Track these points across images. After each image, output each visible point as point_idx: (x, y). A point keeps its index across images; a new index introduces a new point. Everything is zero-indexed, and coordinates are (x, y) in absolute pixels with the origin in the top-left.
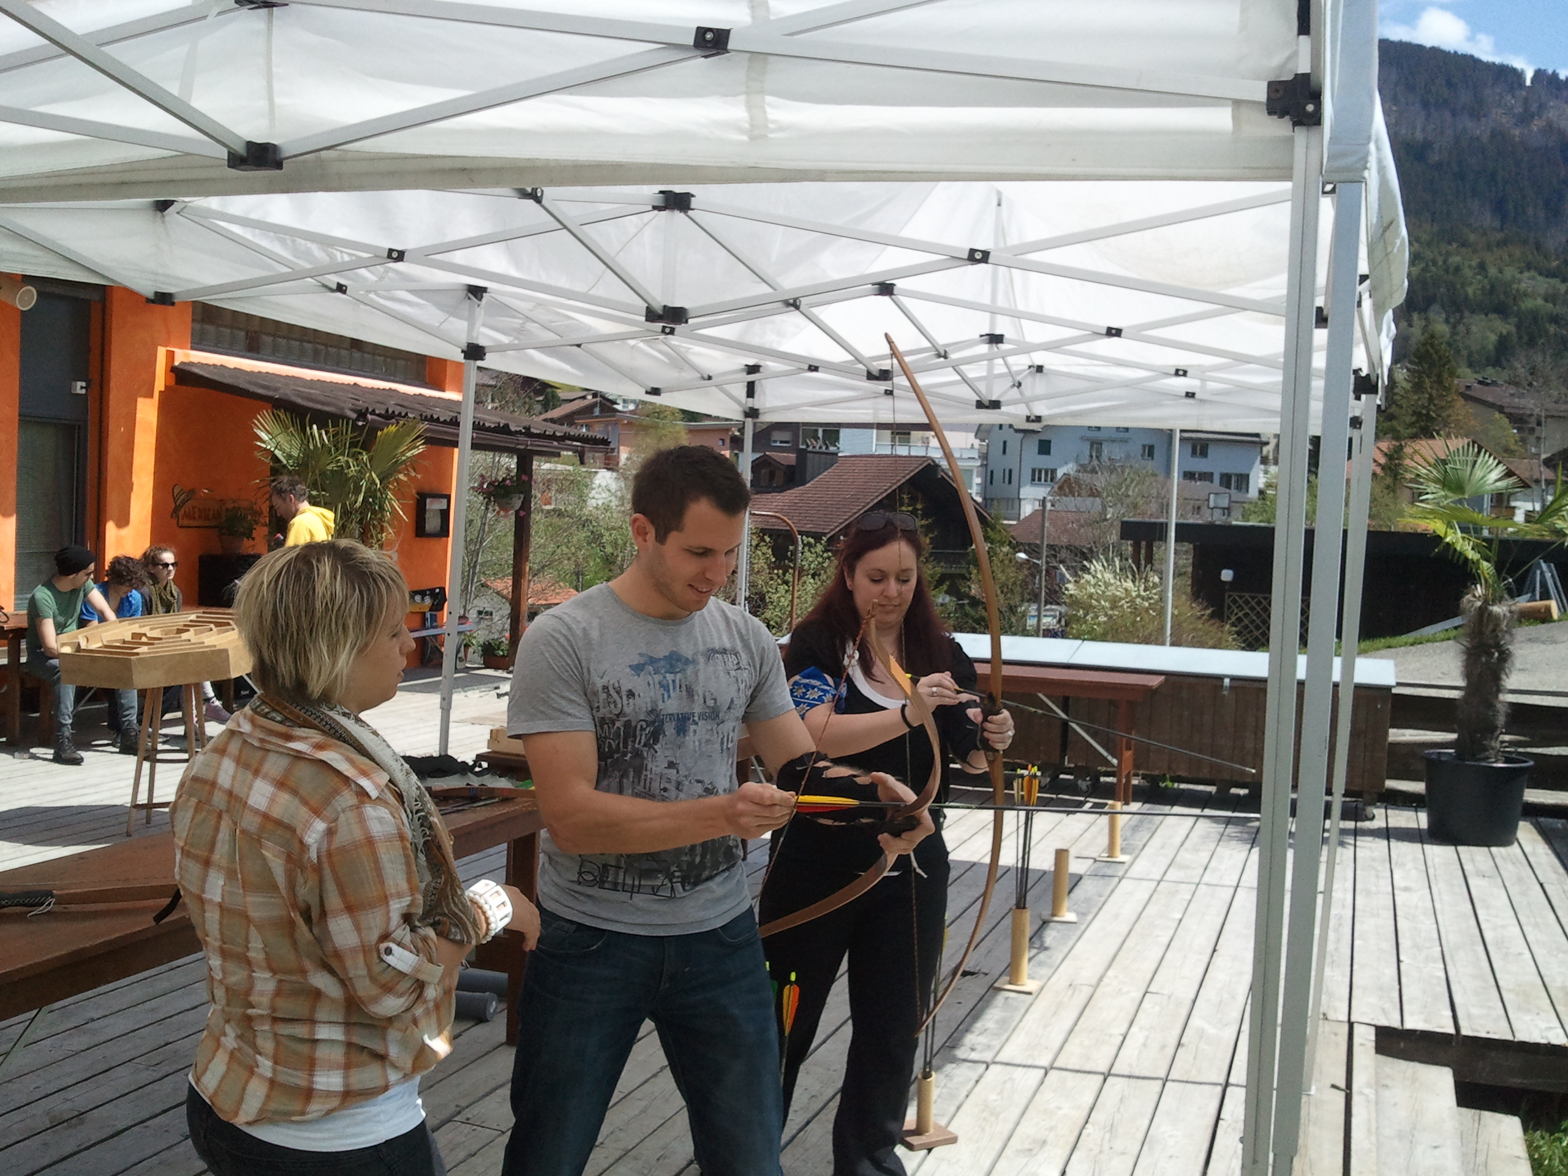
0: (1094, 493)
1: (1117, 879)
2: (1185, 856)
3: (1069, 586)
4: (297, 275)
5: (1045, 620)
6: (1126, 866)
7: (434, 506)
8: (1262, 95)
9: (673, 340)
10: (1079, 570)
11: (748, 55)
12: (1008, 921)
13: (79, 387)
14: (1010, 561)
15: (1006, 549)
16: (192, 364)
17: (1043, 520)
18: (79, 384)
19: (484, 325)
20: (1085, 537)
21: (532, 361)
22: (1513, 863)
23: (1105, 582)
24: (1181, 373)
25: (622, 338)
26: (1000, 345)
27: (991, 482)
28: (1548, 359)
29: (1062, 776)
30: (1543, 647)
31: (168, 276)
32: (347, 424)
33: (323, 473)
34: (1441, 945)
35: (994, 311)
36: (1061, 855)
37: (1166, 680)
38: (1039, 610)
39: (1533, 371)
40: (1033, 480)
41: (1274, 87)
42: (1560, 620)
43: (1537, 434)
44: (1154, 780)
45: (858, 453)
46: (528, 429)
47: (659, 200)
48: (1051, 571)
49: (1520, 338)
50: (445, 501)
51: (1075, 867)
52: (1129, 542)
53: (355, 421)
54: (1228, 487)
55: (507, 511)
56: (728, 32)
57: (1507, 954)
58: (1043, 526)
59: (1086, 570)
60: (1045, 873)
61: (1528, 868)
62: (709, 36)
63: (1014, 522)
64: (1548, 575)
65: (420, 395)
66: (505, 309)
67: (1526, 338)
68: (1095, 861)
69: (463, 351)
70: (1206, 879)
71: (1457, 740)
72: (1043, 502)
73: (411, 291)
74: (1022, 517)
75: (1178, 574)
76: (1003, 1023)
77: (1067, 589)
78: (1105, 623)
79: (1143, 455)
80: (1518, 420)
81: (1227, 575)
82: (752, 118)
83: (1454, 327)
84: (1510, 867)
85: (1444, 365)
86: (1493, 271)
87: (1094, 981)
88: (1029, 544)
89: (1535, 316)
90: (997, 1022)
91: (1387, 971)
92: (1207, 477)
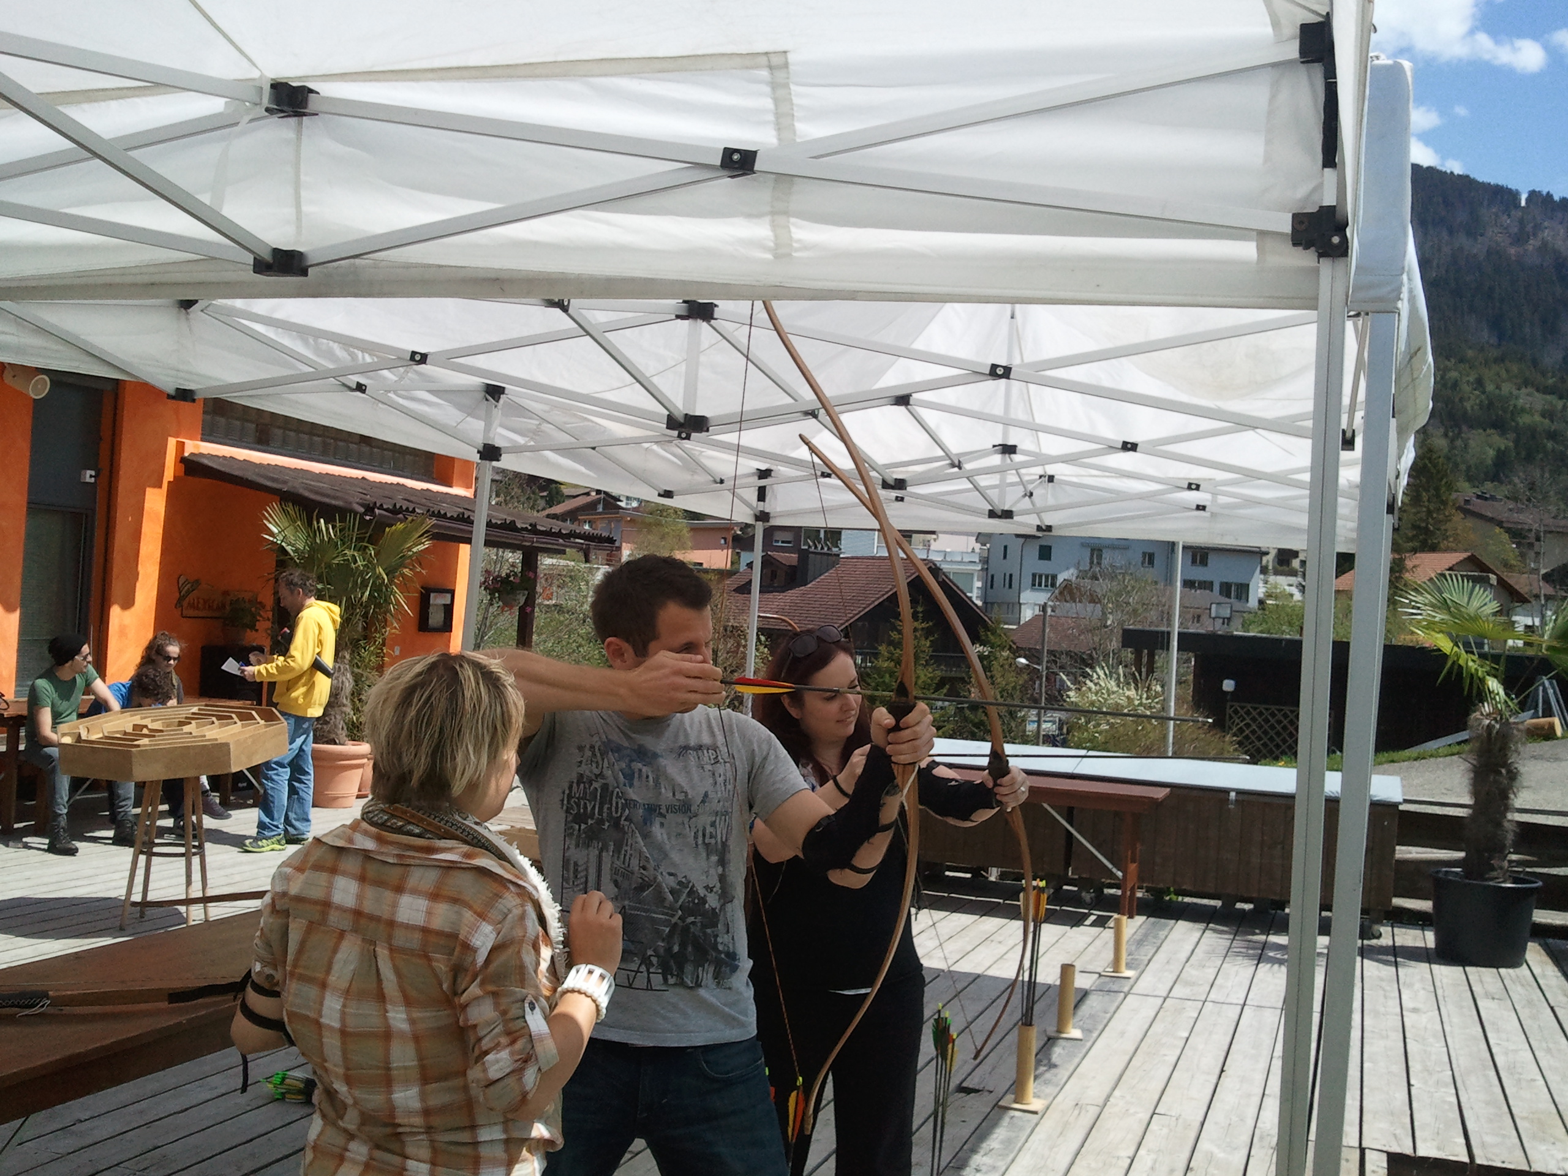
0: (1094, 599)
1: (1122, 995)
2: (1190, 972)
3: (1071, 694)
4: (320, 375)
5: (1044, 726)
6: (1132, 981)
7: (437, 600)
8: (1287, 228)
9: (686, 444)
10: (1080, 678)
11: (773, 176)
12: (1013, 1037)
13: (88, 476)
14: (1011, 665)
15: (1006, 653)
16: (201, 455)
17: (1044, 625)
18: (89, 473)
19: (502, 426)
20: (1084, 644)
21: (547, 462)
22: (1523, 985)
23: (1108, 690)
24: (1194, 487)
25: (637, 442)
26: (1013, 456)
27: (992, 587)
28: (1547, 475)
29: (1065, 887)
30: (1547, 765)
31: (190, 373)
32: (355, 519)
33: (329, 566)
34: (1452, 1070)
35: (1007, 423)
36: (1067, 970)
37: (1171, 793)
38: (1039, 715)
39: (1532, 487)
40: (1034, 585)
41: (1299, 219)
42: (1563, 737)
43: (1536, 549)
44: (1158, 893)
45: (859, 554)
46: (534, 526)
47: (683, 309)
48: (1051, 677)
49: (1518, 454)
50: (449, 596)
51: (1081, 982)
52: (1129, 650)
53: (362, 515)
54: (1228, 596)
55: (511, 607)
56: (755, 153)
57: (1519, 1080)
58: (1044, 631)
59: (1086, 676)
60: (1049, 987)
61: (1538, 990)
62: (736, 157)
63: (1014, 627)
64: (1550, 691)
65: (428, 490)
66: (521, 410)
67: (1523, 454)
68: (1100, 975)
69: (479, 452)
70: (1212, 996)
71: (1464, 860)
72: (1044, 608)
73: (430, 391)
74: (1022, 622)
75: (1179, 682)
76: (1008, 1142)
77: (1068, 696)
78: (1106, 731)
79: (1143, 563)
80: (1517, 534)
81: (1228, 685)
82: (776, 236)
83: (1452, 441)
84: (1519, 988)
85: (1441, 479)
86: (1490, 387)
87: (1101, 1102)
88: (1030, 649)
89: (1532, 432)
90: (1002, 1142)
91: (1397, 1095)
92: (1207, 585)
